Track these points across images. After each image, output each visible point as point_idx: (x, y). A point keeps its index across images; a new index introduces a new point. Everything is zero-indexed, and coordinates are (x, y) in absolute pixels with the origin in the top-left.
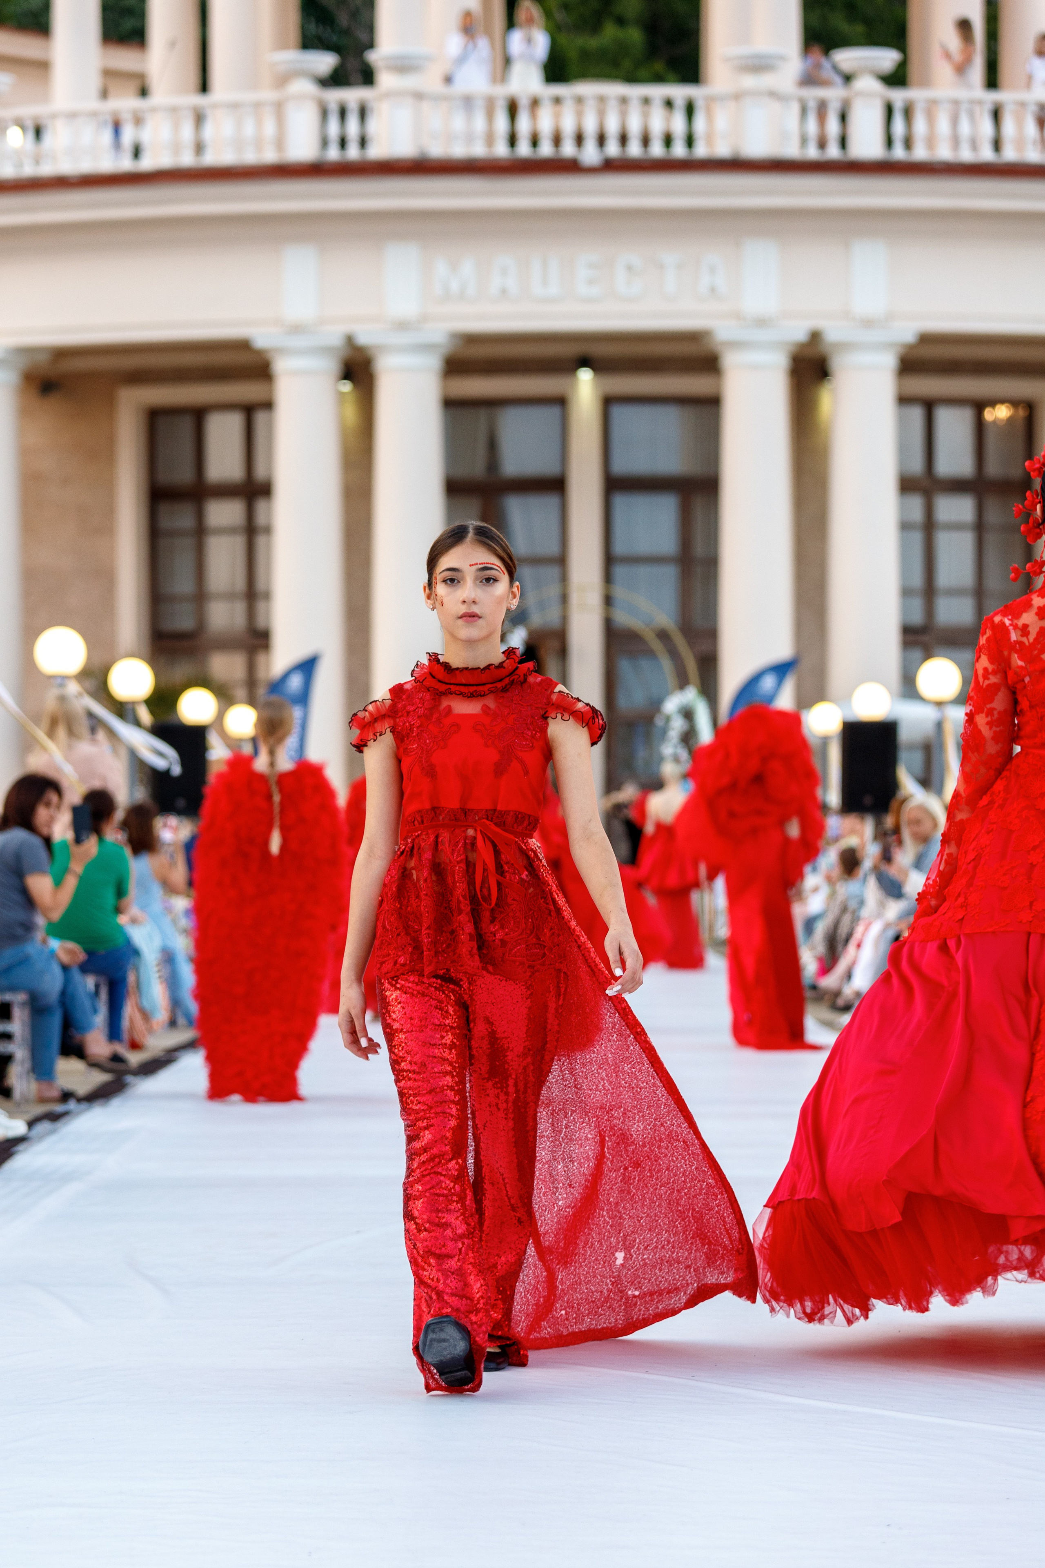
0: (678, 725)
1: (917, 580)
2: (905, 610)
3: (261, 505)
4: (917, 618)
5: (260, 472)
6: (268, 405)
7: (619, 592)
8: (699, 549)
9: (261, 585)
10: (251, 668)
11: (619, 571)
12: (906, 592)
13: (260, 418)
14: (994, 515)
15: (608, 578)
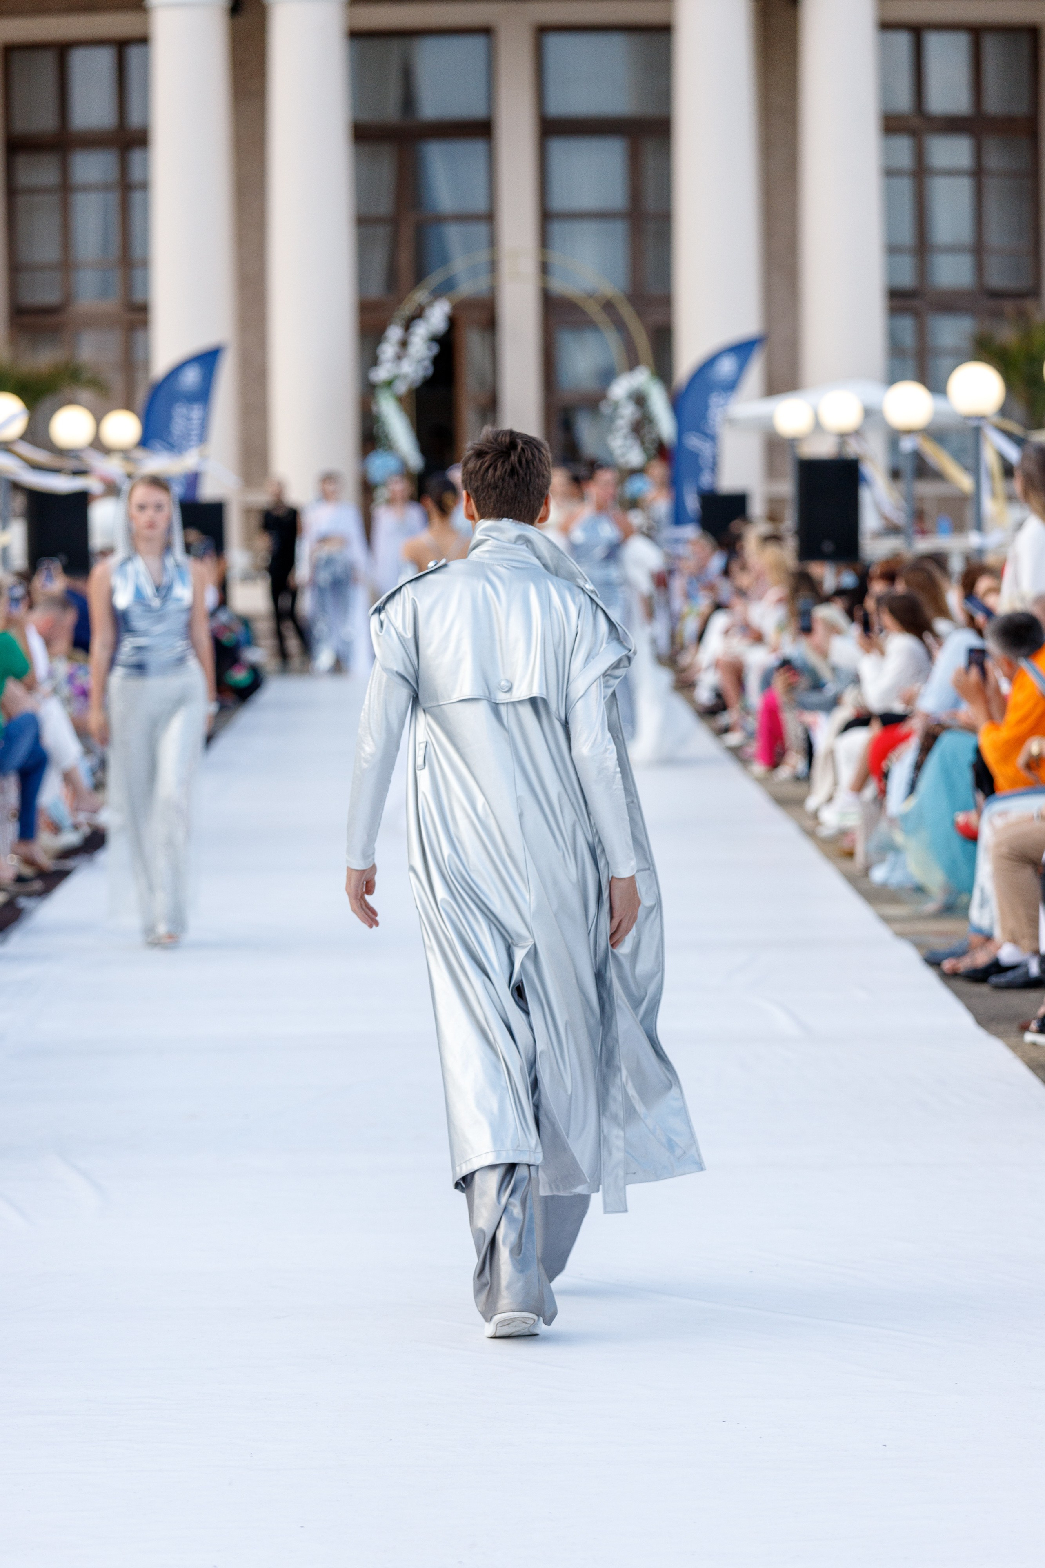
0: (628, 412)
1: (906, 235)
2: (891, 270)
3: (136, 156)
4: (907, 279)
5: (135, 120)
6: (143, 40)
7: (556, 258)
8: (651, 203)
9: (137, 253)
11: (557, 228)
12: (892, 250)
13: (134, 52)
14: (994, 159)
15: (544, 241)
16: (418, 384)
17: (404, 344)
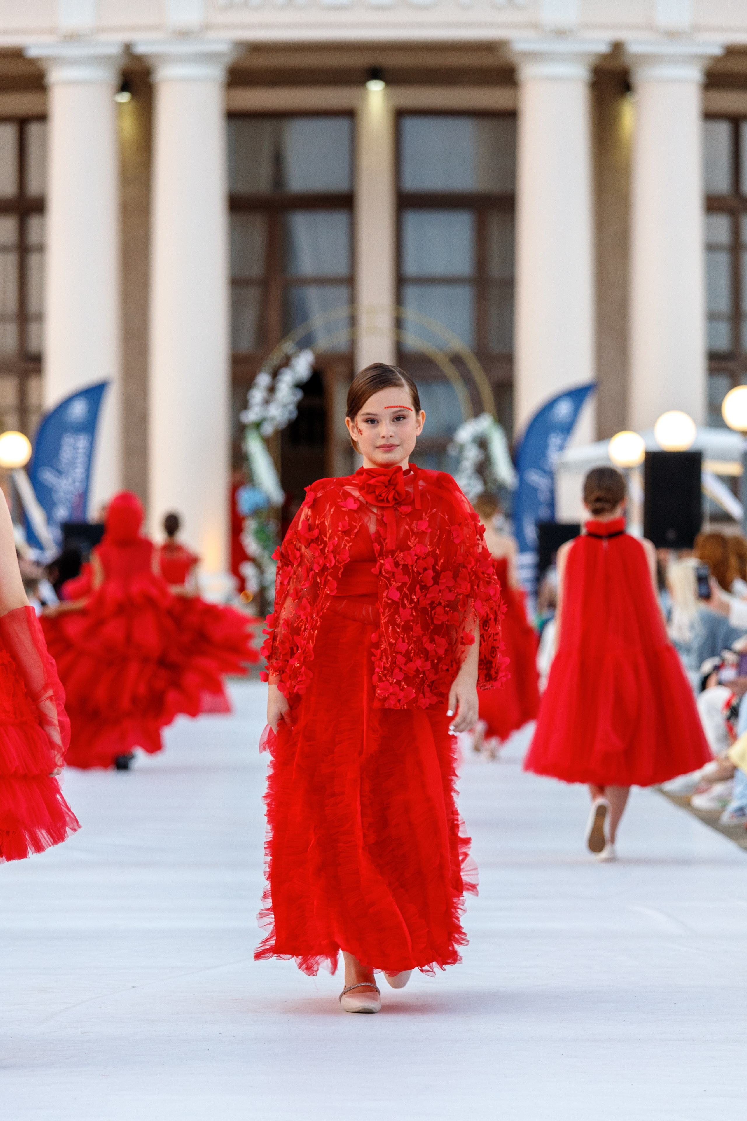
0: (472, 455)
1: (724, 304)
2: (710, 335)
3: (33, 222)
4: (723, 344)
5: (33, 188)
6: (42, 118)
7: (410, 313)
8: (495, 270)
9: (33, 307)
10: (23, 393)
11: (411, 292)
12: (712, 317)
13: (34, 129)
15: (399, 300)
16: (283, 426)
17: (272, 390)
